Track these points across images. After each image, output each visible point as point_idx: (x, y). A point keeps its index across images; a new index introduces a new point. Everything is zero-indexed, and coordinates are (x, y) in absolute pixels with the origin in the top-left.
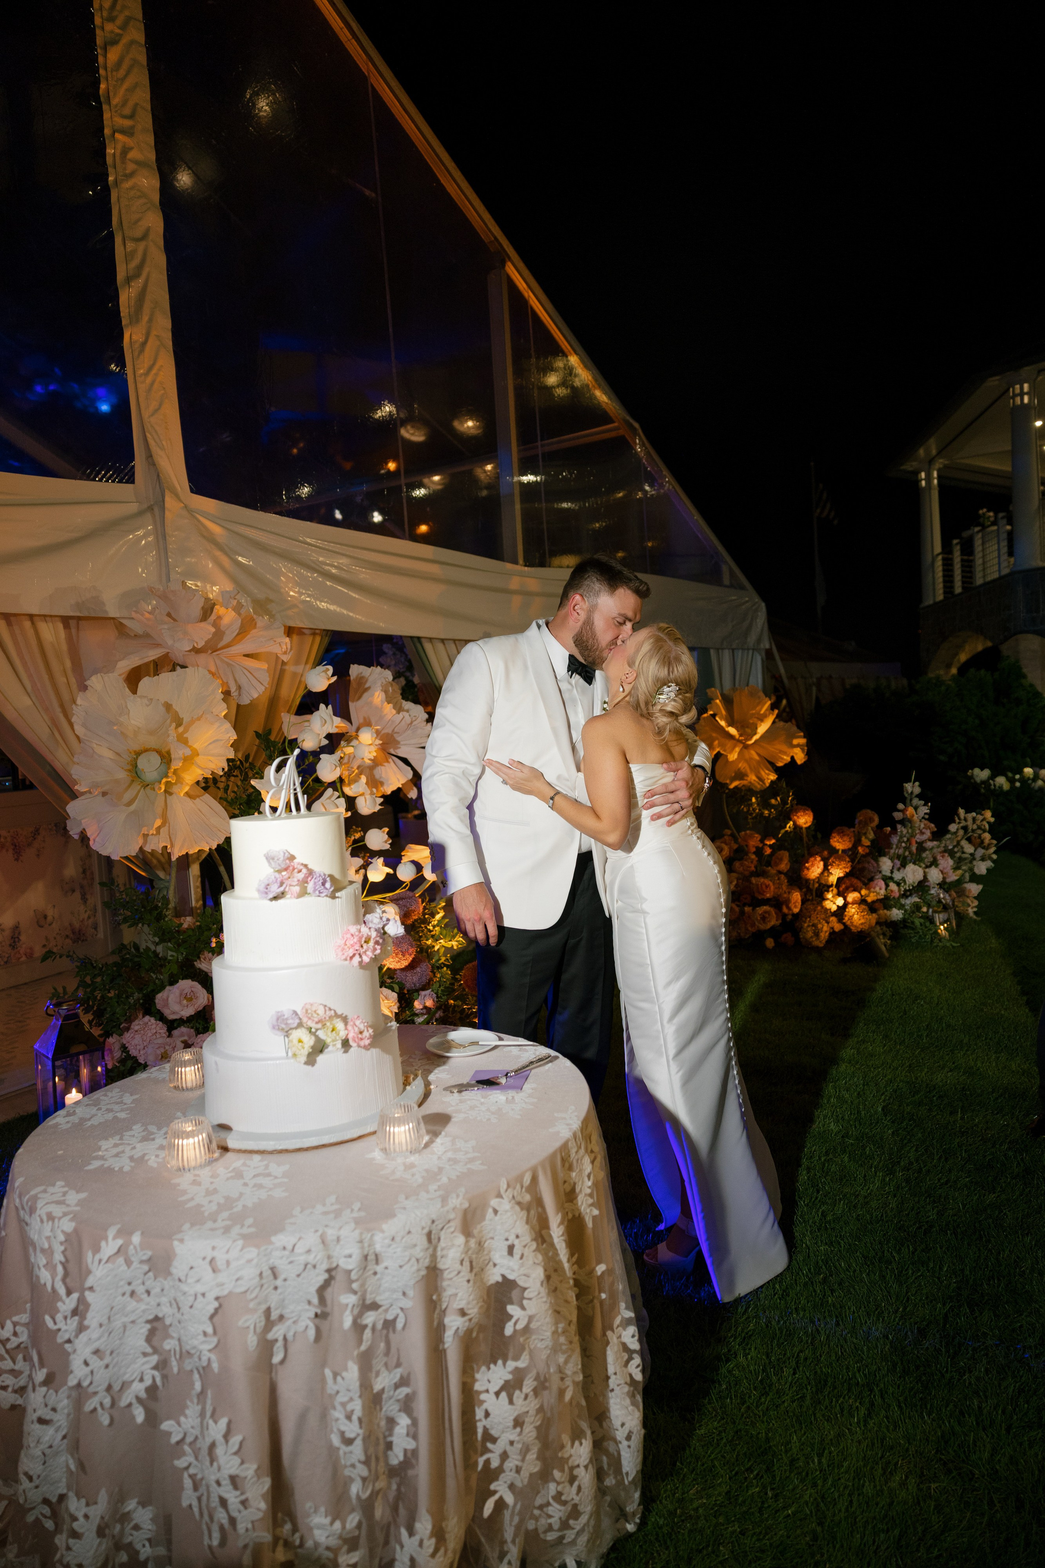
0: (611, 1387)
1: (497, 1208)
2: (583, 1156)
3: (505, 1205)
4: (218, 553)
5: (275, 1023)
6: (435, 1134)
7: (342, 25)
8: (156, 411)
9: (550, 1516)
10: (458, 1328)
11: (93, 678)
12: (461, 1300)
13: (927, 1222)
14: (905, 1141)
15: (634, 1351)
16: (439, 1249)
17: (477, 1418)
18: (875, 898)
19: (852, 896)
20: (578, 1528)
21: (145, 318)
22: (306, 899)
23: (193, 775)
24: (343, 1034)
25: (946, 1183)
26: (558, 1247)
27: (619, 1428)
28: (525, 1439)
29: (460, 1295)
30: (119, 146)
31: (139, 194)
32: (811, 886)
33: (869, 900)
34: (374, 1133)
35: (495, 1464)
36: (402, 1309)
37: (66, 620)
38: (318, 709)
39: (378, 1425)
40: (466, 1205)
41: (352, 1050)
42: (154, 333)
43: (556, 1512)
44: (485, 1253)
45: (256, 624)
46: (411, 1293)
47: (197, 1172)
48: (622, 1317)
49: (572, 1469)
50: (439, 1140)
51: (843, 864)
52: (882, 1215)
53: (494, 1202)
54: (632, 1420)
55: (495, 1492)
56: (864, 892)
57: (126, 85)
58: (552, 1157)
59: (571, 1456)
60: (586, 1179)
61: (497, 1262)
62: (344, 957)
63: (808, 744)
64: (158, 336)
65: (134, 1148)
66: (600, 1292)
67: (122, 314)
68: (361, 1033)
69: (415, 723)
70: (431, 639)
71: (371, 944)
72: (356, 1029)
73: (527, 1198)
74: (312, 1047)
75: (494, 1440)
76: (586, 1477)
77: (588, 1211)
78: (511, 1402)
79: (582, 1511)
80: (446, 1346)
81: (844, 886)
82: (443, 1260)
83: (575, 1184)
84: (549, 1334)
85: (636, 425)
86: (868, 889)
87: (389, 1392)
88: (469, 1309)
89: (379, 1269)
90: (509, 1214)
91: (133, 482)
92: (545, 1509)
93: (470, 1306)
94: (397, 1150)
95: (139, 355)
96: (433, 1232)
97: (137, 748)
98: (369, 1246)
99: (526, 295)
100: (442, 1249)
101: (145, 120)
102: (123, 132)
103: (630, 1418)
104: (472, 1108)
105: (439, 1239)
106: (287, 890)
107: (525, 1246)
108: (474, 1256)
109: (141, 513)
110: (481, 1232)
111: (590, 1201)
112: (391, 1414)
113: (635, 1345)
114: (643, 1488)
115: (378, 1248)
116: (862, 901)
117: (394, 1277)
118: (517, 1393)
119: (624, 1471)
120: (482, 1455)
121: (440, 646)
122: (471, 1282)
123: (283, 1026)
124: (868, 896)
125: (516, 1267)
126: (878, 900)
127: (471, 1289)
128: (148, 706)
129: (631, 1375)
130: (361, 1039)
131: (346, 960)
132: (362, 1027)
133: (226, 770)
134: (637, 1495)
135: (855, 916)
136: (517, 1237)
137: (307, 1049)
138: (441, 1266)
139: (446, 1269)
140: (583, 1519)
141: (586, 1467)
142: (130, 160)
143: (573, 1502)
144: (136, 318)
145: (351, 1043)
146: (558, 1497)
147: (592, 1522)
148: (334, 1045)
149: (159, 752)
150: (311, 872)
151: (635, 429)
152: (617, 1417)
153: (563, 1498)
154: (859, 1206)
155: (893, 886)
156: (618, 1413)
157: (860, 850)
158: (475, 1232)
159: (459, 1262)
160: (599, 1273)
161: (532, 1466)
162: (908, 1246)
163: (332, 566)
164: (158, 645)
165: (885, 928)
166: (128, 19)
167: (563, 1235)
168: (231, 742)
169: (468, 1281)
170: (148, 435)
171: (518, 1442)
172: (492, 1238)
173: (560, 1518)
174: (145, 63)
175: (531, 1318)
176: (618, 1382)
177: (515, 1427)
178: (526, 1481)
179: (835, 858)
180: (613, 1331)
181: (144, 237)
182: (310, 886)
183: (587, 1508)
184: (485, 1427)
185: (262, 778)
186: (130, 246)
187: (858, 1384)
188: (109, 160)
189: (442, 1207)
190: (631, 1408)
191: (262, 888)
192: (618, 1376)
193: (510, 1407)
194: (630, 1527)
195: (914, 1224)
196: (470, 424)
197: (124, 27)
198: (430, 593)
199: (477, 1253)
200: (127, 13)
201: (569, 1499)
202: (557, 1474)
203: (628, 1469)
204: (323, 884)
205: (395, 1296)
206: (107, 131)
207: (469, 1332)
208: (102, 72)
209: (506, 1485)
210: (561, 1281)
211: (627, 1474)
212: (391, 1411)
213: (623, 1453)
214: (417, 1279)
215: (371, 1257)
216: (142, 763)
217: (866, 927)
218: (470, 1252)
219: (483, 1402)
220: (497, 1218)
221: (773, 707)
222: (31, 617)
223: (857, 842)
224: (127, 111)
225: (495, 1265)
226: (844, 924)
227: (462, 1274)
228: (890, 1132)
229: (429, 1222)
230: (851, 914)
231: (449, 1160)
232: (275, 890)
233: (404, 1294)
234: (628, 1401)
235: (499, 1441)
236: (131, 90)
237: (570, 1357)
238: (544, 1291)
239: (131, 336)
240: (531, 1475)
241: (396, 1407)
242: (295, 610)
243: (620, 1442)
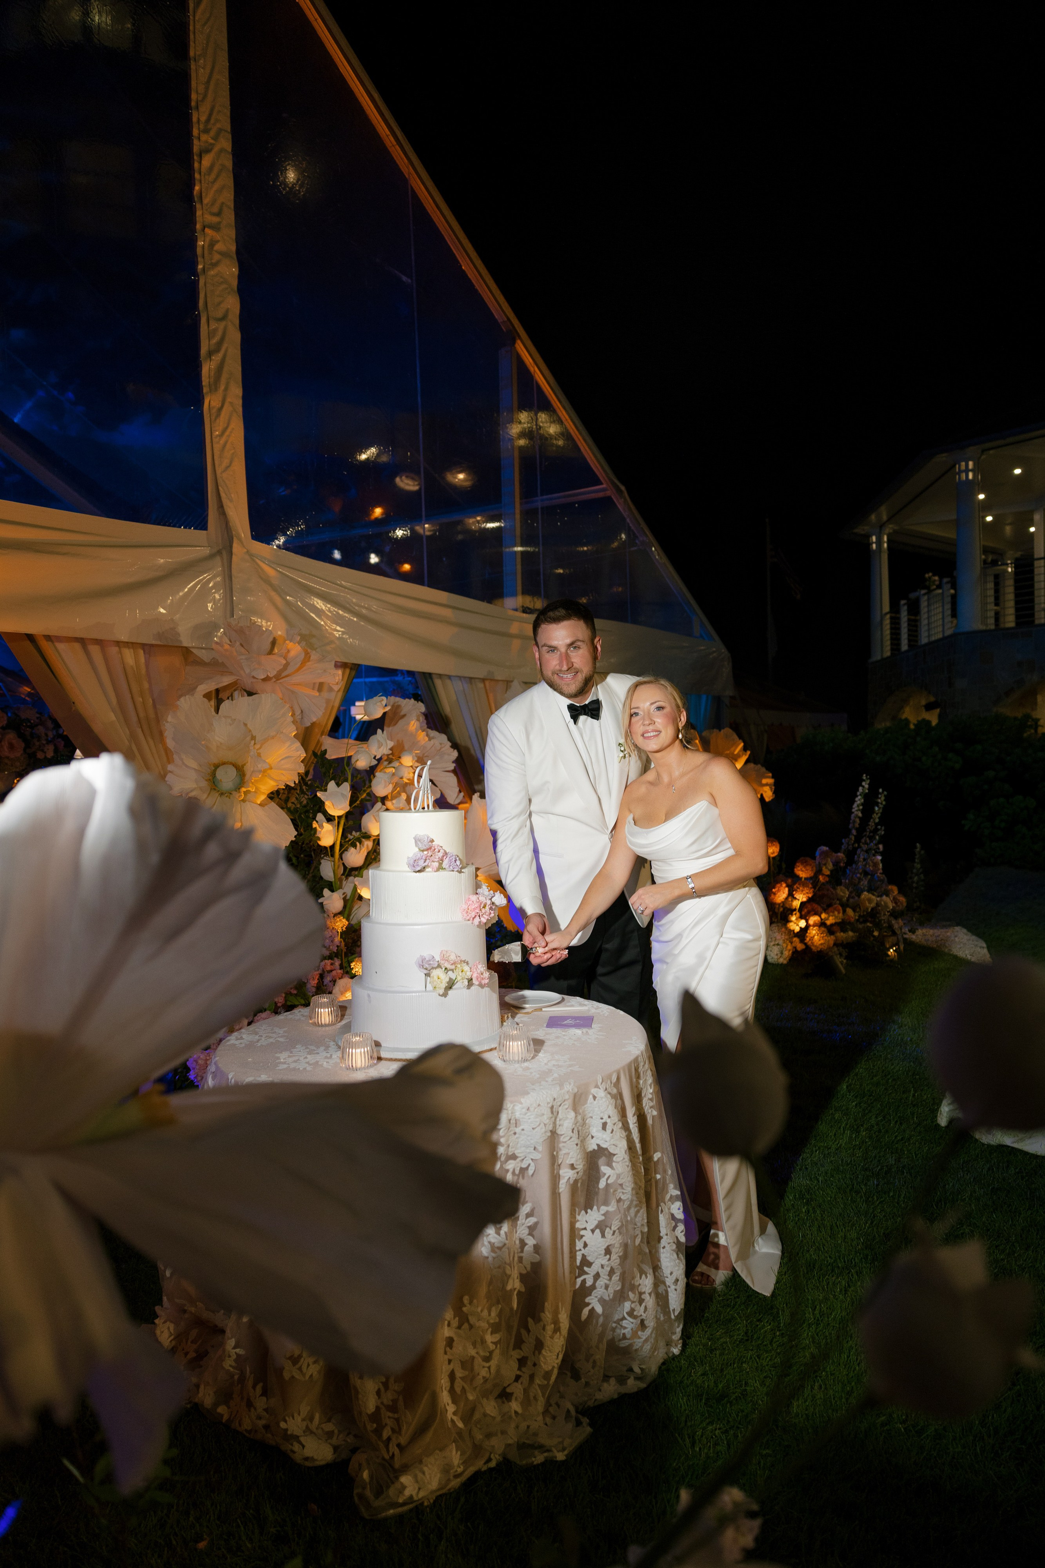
0: (662, 1246)
1: (596, 1095)
2: (647, 1070)
3: (601, 1093)
4: (273, 594)
5: (421, 963)
6: (537, 1051)
7: (388, 133)
8: (227, 467)
9: (625, 1328)
10: (570, 1178)
11: (182, 699)
12: (571, 1158)
13: (887, 1166)
14: (867, 1111)
15: (679, 1220)
16: (558, 1119)
17: (577, 1248)
18: (834, 921)
19: (813, 919)
20: (644, 1338)
21: (222, 387)
22: (441, 873)
23: (269, 785)
24: (469, 974)
25: (902, 1139)
26: (632, 1131)
27: (669, 1276)
28: (613, 1264)
29: (571, 1154)
30: (208, 239)
31: (222, 280)
32: (776, 910)
33: (828, 923)
34: (496, 1048)
35: (589, 1283)
36: (532, 1159)
37: (143, 646)
38: (375, 733)
39: (515, 1242)
40: (576, 1090)
41: (473, 988)
42: (228, 400)
43: (629, 1324)
44: (587, 1127)
45: (310, 657)
46: (540, 1148)
47: (366, 1071)
48: (671, 1195)
49: (641, 1294)
50: (541, 1054)
51: (806, 890)
52: (851, 1161)
53: (594, 1091)
54: (678, 1270)
55: (588, 1304)
56: (823, 916)
57: (216, 186)
58: (629, 1065)
59: (640, 1285)
60: (649, 1087)
61: (593, 1135)
62: (468, 918)
63: (775, 784)
64: (231, 403)
65: (306, 1058)
66: (656, 1173)
67: (203, 384)
68: (482, 974)
69: (442, 750)
70: (440, 676)
71: (487, 908)
72: (479, 972)
73: (615, 1091)
74: (448, 983)
75: (590, 1264)
76: (650, 1301)
77: (650, 1111)
78: (603, 1236)
79: (647, 1325)
80: (560, 1190)
81: (806, 910)
82: (561, 1127)
83: (642, 1089)
84: (630, 1189)
85: (623, 488)
86: (828, 913)
87: (522, 1220)
88: (577, 1165)
89: (518, 1130)
90: (604, 1100)
91: (207, 530)
92: (621, 1323)
93: (578, 1163)
94: (511, 1059)
95: (216, 419)
96: (555, 1107)
97: (216, 761)
98: (512, 1113)
99: (532, 370)
100: (560, 1120)
101: (229, 216)
102: (211, 227)
103: (677, 1268)
104: (557, 1037)
105: (558, 1112)
106: (429, 864)
107: (614, 1124)
108: (580, 1128)
109: (211, 556)
110: (584, 1111)
111: (651, 1104)
112: (522, 1237)
113: (680, 1215)
114: (684, 1321)
115: (517, 1115)
116: (822, 924)
117: (528, 1136)
118: (608, 1230)
119: (671, 1309)
120: (579, 1276)
121: (448, 682)
122: (579, 1145)
123: (427, 966)
124: (827, 919)
125: (608, 1139)
126: (836, 923)
127: (578, 1151)
128: (230, 725)
129: (677, 1237)
130: (483, 979)
131: (469, 920)
132: (482, 970)
133: (297, 782)
134: (679, 1330)
135: (816, 937)
136: (609, 1117)
137: (444, 985)
138: (559, 1132)
139: (562, 1135)
140: (648, 1332)
141: (650, 1294)
142: (216, 251)
143: (641, 1318)
144: (214, 387)
145: (475, 981)
146: (631, 1313)
147: (653, 1335)
148: (463, 982)
149: (235, 766)
150: (446, 853)
151: (621, 491)
152: (667, 1267)
153: (635, 1313)
154: (832, 1154)
155: (850, 912)
156: (669, 1264)
157: (821, 878)
158: (581, 1111)
159: (571, 1131)
160: (655, 1159)
161: (615, 1284)
162: (873, 1182)
163: (364, 607)
164: (231, 673)
165: (841, 949)
166: (220, 130)
167: (635, 1123)
168: (301, 759)
169: (577, 1145)
170: (220, 488)
171: (608, 1266)
172: (592, 1117)
173: (632, 1329)
174: (231, 168)
175: (618, 1176)
176: (669, 1241)
177: (605, 1255)
178: (611, 1297)
179: (799, 884)
180: (665, 1204)
181: (224, 318)
182: (445, 864)
183: (651, 1324)
184: (583, 1255)
185: (326, 790)
186: (213, 325)
187: (838, 1267)
188: (199, 251)
189: (560, 1089)
190: (677, 1261)
191: (412, 862)
192: (669, 1237)
193: (603, 1239)
194: (676, 1351)
195: (877, 1166)
196: (461, 476)
197: (216, 138)
198: (444, 634)
199: (582, 1126)
200: (218, 125)
201: (639, 1315)
202: (631, 1295)
203: (675, 1306)
204: (455, 861)
205: (528, 1151)
206: (198, 226)
207: (576, 1181)
208: (197, 176)
209: (597, 1299)
210: (634, 1157)
211: (674, 1310)
212: (523, 1234)
213: (670, 1294)
214: (545, 1138)
215: (513, 1121)
216: (220, 774)
217: (825, 947)
218: (578, 1124)
219: (582, 1236)
220: (595, 1102)
221: (745, 749)
222: (118, 643)
223: (819, 872)
224: (215, 210)
225: (592, 1137)
226: (806, 944)
227: (572, 1139)
228: (854, 1104)
229: (552, 1100)
230: (812, 935)
231: (554, 1065)
232: (421, 864)
233: (535, 1149)
234: (675, 1255)
235: (593, 1265)
236: (220, 191)
237: (638, 1212)
238: (627, 1158)
239: (210, 402)
240: (615, 1291)
241: (527, 1231)
242: (333, 646)
243: (669, 1287)
